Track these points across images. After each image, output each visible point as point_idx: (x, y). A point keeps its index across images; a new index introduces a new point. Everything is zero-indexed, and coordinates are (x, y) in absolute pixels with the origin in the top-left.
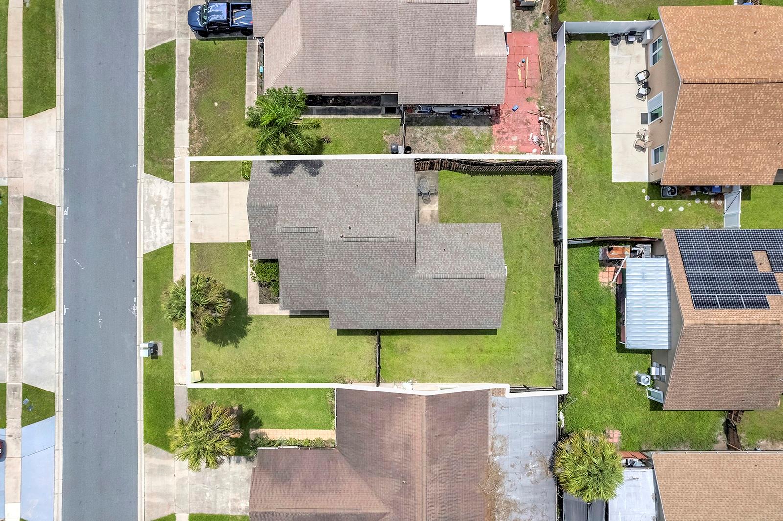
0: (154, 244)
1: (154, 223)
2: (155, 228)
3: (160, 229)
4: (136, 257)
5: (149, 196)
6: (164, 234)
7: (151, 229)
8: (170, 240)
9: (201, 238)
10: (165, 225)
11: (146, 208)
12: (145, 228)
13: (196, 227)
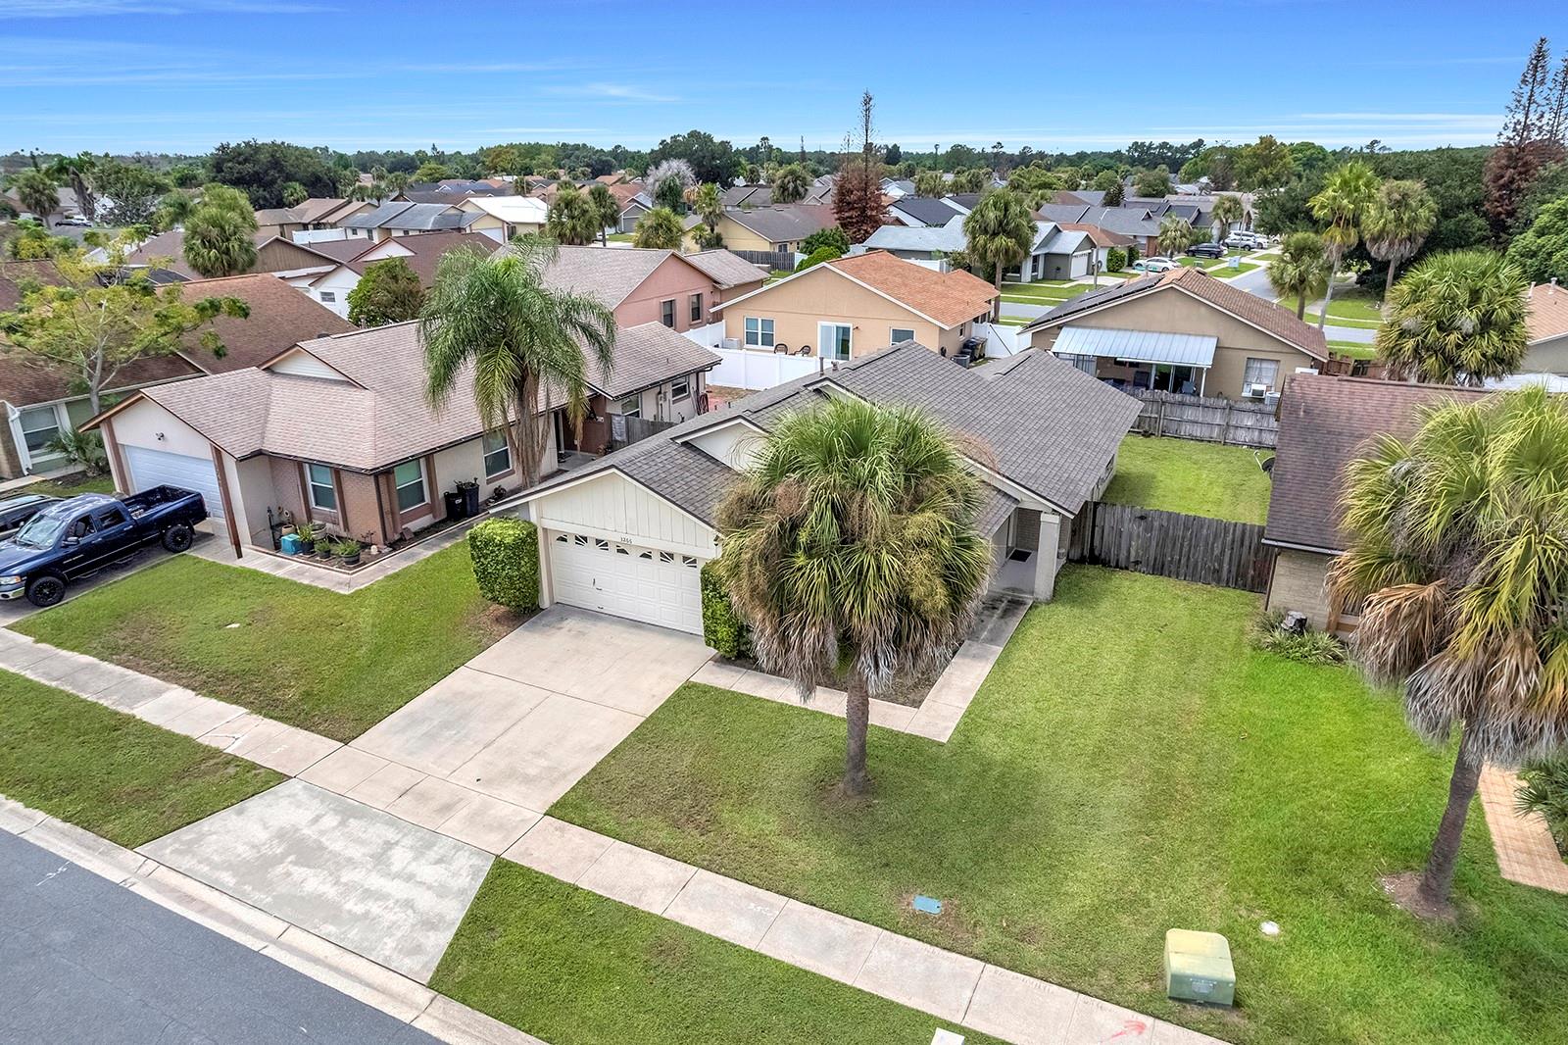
0: (430, 924)
1: (349, 888)
2: (368, 894)
3: (397, 876)
4: (408, 1028)
5: (229, 866)
6: (427, 872)
7: (359, 909)
8: (476, 861)
9: (564, 775)
10: (400, 857)
11: (257, 896)
12: (329, 929)
13: (512, 775)
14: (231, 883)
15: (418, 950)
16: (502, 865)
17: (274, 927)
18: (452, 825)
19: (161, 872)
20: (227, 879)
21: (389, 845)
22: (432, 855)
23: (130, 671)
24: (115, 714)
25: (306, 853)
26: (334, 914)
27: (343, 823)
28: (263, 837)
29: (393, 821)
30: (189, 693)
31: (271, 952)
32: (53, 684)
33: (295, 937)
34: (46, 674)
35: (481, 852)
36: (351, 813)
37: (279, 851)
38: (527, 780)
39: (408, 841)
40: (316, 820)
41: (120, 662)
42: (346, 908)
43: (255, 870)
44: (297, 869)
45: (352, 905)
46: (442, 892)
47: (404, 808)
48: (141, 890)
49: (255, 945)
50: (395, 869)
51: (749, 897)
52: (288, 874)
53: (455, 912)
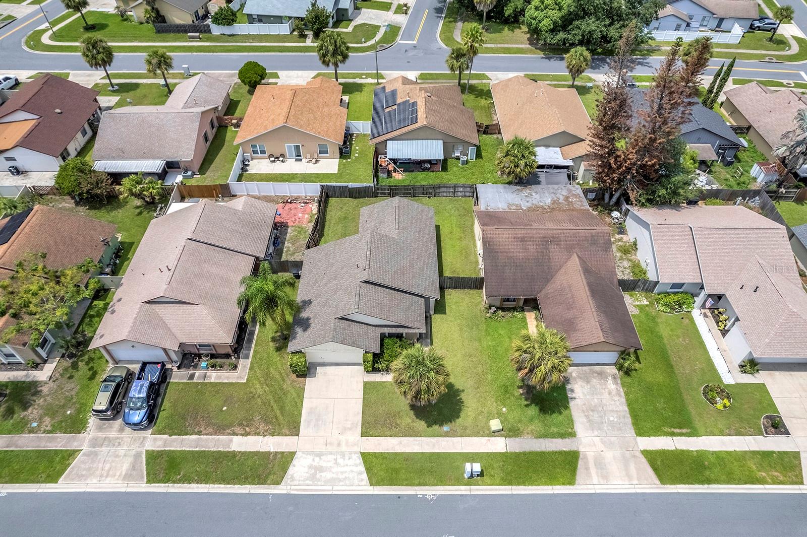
0: (360, 473)
1: (337, 473)
2: (342, 473)
3: (344, 466)
4: (373, 495)
5: (307, 480)
6: (350, 462)
7: (344, 477)
8: (357, 455)
9: (357, 424)
11: (320, 483)
12: (341, 483)
13: (345, 429)
14: (311, 483)
15: (362, 480)
16: (363, 454)
17: (330, 488)
18: (344, 448)
19: (293, 487)
21: (336, 460)
22: (347, 458)
23: (213, 437)
24: (229, 452)
25: (320, 469)
26: (340, 480)
27: (320, 458)
28: (306, 470)
29: (331, 453)
30: (240, 437)
31: (334, 492)
32: (197, 449)
33: (335, 488)
34: (190, 447)
35: (356, 453)
36: (320, 455)
37: (313, 471)
38: (350, 429)
39: (339, 457)
40: (313, 460)
41: (206, 434)
42: (340, 477)
43: (313, 477)
44: (321, 474)
45: (341, 477)
46: (356, 465)
47: (330, 449)
48: (292, 492)
49: (330, 493)
50: (342, 465)
51: (414, 440)
52: (321, 476)
53: (362, 468)
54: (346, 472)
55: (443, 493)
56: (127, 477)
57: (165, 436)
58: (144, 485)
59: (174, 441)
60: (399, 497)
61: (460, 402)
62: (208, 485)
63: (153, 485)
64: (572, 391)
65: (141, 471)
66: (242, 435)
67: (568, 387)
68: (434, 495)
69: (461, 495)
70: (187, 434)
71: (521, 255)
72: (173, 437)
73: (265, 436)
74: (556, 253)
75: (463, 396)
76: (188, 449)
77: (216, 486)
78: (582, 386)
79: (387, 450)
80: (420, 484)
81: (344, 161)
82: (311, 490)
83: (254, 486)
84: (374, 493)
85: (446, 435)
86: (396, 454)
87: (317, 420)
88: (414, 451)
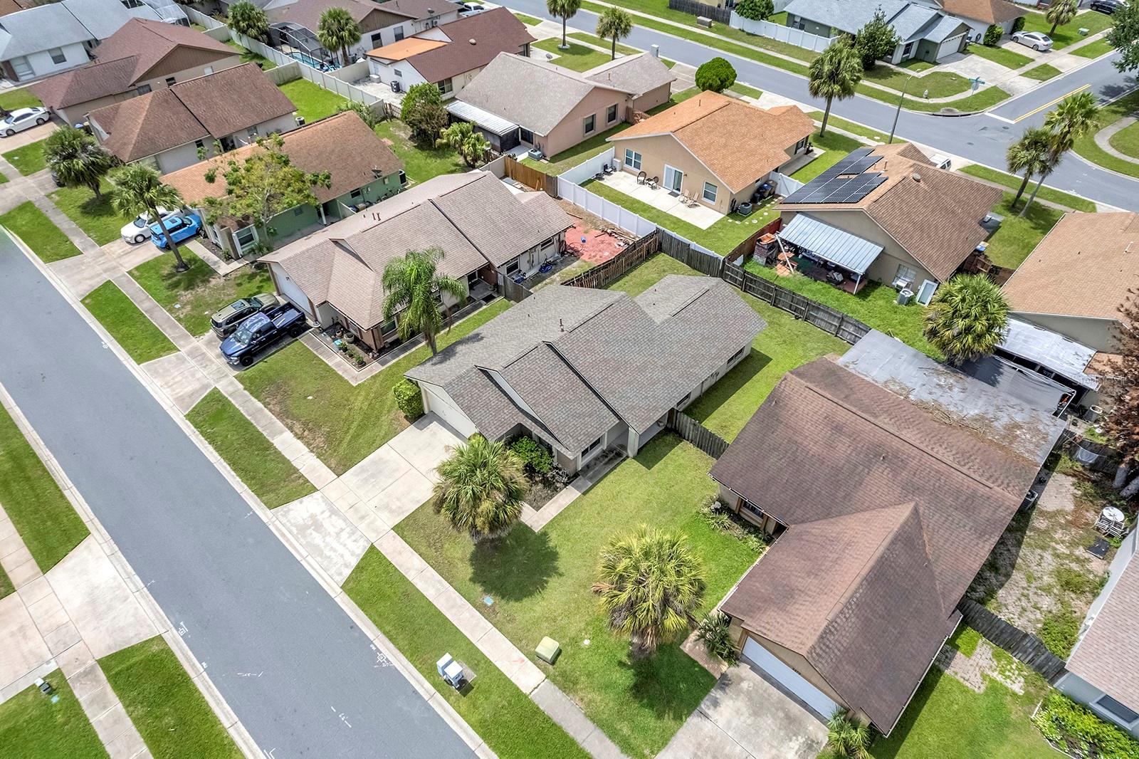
0: (346, 566)
1: (327, 544)
2: (332, 549)
3: (341, 544)
4: (332, 599)
6: (351, 545)
7: (328, 554)
8: (365, 544)
9: (403, 512)
10: (344, 535)
12: (319, 559)
13: (387, 507)
14: (295, 532)
15: (341, 574)
16: (372, 548)
17: (305, 554)
18: (362, 526)
19: (277, 522)
20: (295, 531)
21: (342, 530)
22: (353, 538)
23: (273, 417)
24: (268, 441)
25: (318, 526)
26: (321, 554)
27: (330, 516)
28: (306, 515)
29: (345, 520)
30: (292, 435)
31: (303, 563)
32: (249, 418)
33: (309, 559)
34: (247, 411)
35: (368, 540)
36: (334, 512)
37: (310, 523)
38: (391, 511)
39: (348, 530)
40: (323, 512)
41: (270, 410)
42: (325, 552)
43: (303, 529)
44: (314, 533)
45: (327, 552)
46: (353, 554)
47: (350, 515)
48: (271, 527)
49: (299, 558)
50: (341, 540)
51: (439, 582)
52: (311, 534)
53: (354, 562)
54: (335, 551)
55: (400, 668)
56: (180, 400)
57: (241, 387)
58: (182, 416)
59: (243, 395)
60: (353, 626)
61: (542, 585)
62: (219, 457)
63: (187, 421)
64: (716, 703)
65: (193, 402)
66: (296, 435)
67: (716, 693)
68: (388, 661)
69: (415, 692)
70: (256, 397)
71: (815, 449)
72: (246, 392)
73: (312, 451)
74: (879, 480)
75: (553, 582)
76: (242, 412)
77: (225, 464)
78: (738, 712)
79: (401, 566)
80: (386, 634)
81: (730, 221)
82: (288, 540)
83: (250, 491)
84: (336, 600)
85: (481, 608)
86: (403, 579)
87: (373, 476)
88: (425, 593)
